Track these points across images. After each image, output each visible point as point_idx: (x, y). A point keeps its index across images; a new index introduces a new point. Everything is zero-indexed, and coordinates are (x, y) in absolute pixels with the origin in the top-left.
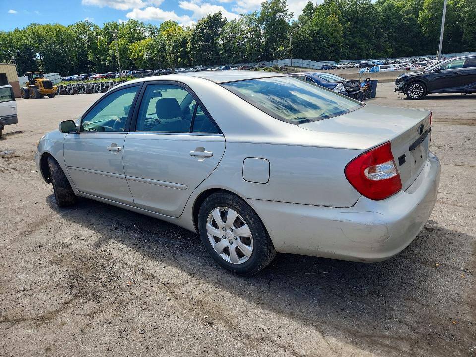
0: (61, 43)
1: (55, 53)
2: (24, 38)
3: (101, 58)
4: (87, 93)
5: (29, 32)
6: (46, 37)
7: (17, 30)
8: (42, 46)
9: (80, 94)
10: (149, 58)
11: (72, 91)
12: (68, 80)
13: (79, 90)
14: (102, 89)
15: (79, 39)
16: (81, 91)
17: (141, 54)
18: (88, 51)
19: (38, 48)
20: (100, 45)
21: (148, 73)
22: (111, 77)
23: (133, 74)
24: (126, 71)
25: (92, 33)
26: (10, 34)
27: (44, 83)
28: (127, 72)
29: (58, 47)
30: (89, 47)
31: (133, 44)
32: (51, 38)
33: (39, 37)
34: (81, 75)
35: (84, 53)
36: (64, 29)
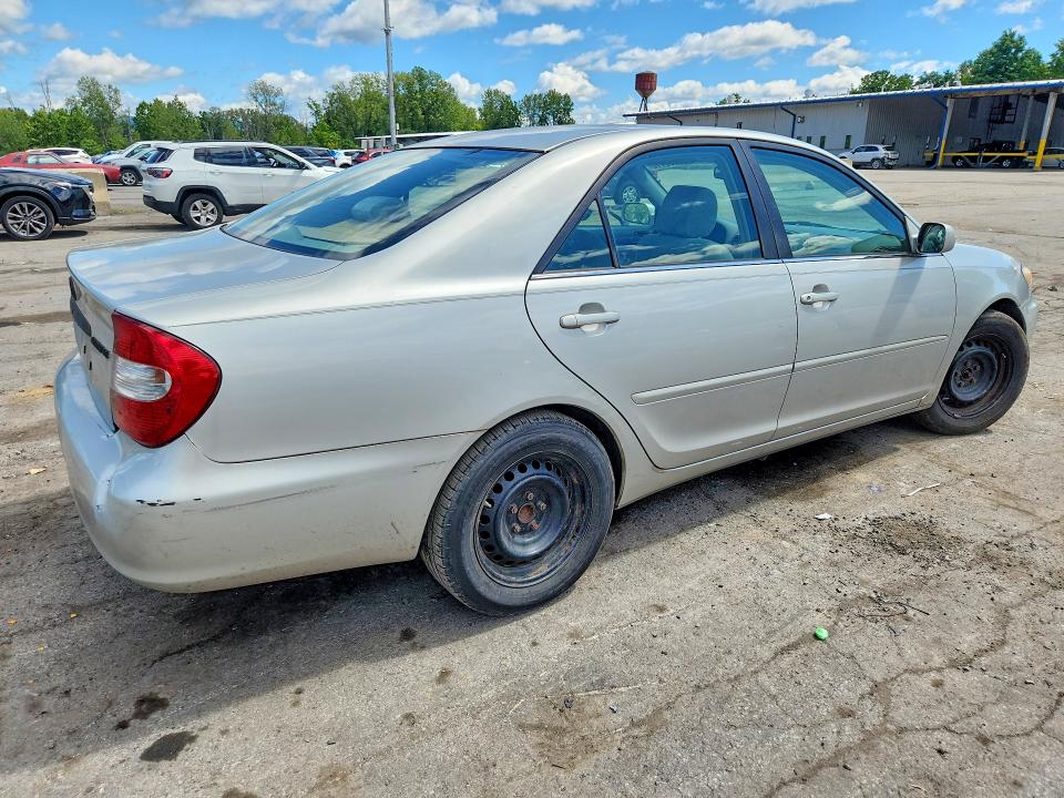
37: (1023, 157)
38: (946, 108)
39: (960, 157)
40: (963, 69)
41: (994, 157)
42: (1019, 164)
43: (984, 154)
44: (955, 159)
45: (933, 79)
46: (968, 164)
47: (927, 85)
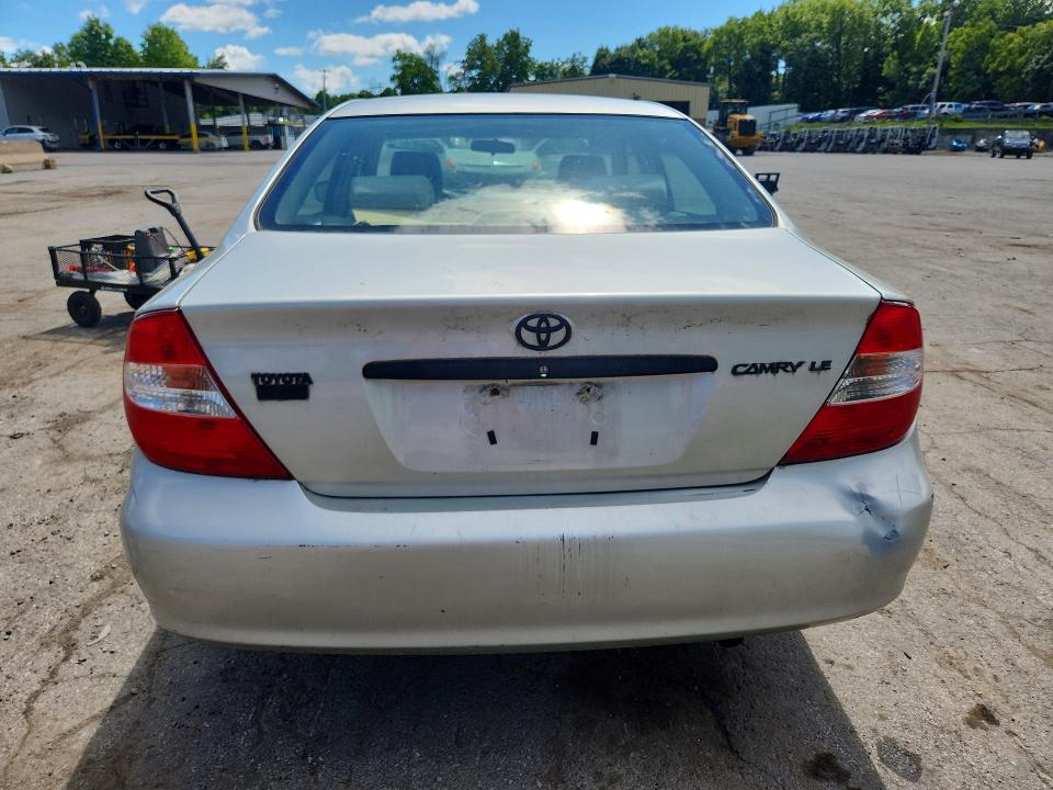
0: (836, 40)
1: (816, 59)
2: (766, 29)
3: (914, 69)
4: (832, 151)
5: (780, 16)
6: (809, 26)
7: (759, 15)
8: (795, 45)
9: (820, 152)
10: (1041, 70)
11: (803, 145)
12: (813, 120)
13: (820, 142)
14: (868, 143)
15: (879, 26)
16: (822, 147)
17: (1022, 60)
18: (887, 55)
19: (785, 50)
20: (923, 38)
21: (1007, 109)
22: (906, 117)
23: (968, 110)
24: (948, 104)
25: (913, 11)
26: (744, 22)
27: (743, 123)
28: (950, 106)
29: (826, 46)
30: (895, 47)
31: (1011, 35)
32: (819, 26)
33: (796, 25)
34: (841, 110)
35: (880, 58)
36: (853, 6)
37: (176, 140)
38: (91, 91)
39: (116, 140)
40: (58, 49)
41: (149, 140)
42: (173, 147)
43: (139, 137)
44: (112, 142)
45: (26, 56)
46: (127, 147)
47: (26, 63)
